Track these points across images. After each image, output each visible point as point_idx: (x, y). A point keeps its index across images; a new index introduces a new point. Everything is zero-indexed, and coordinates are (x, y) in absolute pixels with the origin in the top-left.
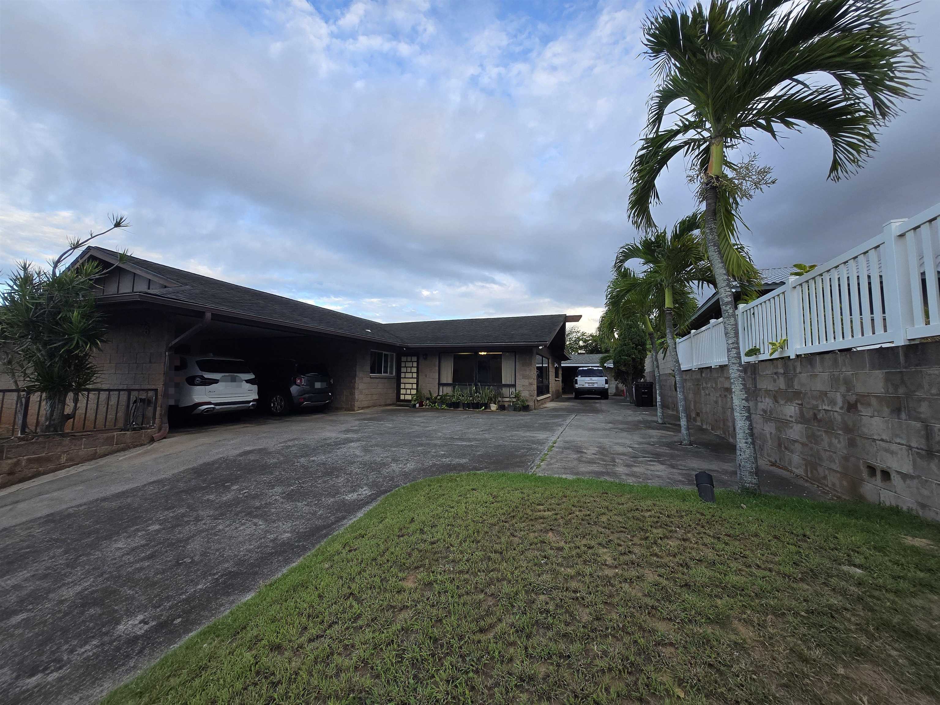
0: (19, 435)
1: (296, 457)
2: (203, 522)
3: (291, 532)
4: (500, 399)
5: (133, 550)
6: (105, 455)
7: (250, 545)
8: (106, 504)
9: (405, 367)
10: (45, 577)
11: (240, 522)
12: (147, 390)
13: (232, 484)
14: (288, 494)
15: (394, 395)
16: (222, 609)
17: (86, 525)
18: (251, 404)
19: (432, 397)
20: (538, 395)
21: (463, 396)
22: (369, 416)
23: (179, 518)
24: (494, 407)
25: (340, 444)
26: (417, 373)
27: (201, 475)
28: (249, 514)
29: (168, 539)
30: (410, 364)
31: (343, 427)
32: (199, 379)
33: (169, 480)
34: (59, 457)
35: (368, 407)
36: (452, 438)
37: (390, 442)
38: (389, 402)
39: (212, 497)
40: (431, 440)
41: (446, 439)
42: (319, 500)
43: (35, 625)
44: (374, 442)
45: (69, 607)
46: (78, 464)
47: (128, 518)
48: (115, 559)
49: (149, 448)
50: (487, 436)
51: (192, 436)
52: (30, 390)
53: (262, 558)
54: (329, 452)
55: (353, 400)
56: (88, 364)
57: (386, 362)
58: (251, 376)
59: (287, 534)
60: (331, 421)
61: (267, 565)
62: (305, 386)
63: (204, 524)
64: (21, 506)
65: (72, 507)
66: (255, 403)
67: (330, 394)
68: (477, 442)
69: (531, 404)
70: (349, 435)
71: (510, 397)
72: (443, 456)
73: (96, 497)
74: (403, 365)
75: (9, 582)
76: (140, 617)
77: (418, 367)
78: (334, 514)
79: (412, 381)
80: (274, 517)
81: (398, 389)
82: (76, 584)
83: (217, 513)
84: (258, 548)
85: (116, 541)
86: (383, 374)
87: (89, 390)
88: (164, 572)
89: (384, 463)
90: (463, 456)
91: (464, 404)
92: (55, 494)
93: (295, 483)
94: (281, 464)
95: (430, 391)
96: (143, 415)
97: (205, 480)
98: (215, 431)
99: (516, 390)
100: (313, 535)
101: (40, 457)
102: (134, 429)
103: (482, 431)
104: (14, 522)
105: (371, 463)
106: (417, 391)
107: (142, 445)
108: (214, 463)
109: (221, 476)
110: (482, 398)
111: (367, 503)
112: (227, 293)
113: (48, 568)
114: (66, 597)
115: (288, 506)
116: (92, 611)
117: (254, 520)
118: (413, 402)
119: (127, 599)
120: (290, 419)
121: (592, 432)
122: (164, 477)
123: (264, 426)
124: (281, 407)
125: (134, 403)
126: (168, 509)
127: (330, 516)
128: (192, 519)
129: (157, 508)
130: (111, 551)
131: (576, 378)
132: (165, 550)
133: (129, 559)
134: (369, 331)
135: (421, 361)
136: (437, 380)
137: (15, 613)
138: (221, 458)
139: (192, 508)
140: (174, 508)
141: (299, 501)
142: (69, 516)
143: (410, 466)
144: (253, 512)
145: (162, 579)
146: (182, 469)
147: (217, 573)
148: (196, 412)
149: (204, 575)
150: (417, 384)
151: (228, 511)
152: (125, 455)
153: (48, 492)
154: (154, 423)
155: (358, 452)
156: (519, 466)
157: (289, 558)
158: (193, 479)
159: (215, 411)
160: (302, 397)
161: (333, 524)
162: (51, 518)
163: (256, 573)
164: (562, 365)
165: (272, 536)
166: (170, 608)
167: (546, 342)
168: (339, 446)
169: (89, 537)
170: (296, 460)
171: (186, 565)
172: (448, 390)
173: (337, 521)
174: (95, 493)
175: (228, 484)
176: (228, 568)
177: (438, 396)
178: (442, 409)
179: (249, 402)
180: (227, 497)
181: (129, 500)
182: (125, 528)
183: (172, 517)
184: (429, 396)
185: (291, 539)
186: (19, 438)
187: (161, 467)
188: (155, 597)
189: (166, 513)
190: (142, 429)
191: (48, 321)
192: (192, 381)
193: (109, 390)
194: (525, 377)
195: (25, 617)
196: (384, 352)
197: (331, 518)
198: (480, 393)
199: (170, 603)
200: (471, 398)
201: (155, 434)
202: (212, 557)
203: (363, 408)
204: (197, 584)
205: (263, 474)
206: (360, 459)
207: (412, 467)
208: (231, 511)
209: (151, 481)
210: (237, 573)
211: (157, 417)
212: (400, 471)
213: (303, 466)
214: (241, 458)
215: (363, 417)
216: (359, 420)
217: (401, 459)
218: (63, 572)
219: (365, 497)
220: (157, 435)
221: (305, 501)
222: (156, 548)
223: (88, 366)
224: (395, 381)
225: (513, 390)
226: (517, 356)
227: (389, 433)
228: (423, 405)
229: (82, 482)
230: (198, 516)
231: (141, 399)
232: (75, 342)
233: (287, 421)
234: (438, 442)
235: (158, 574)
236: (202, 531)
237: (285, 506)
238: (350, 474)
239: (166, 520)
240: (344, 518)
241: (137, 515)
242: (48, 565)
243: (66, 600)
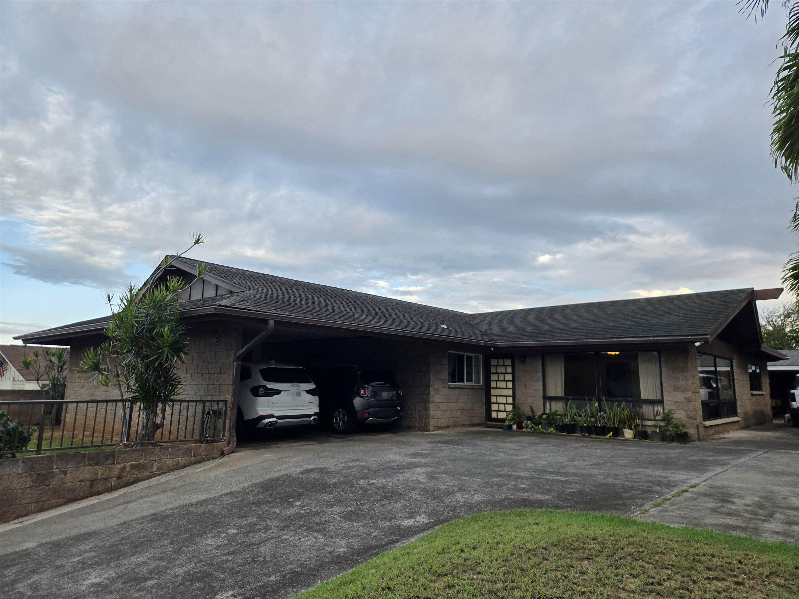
0: (125, 442)
1: (356, 478)
2: (272, 531)
3: (347, 547)
4: (638, 422)
5: (219, 546)
6: (185, 466)
7: (311, 554)
8: (192, 509)
9: (496, 373)
10: (161, 558)
11: (303, 534)
12: (218, 401)
13: (295, 501)
14: (346, 514)
15: (483, 412)
16: (289, 595)
17: (181, 524)
18: (312, 418)
19: (534, 416)
20: (706, 418)
21: (580, 416)
22: (446, 438)
23: (251, 526)
24: (628, 434)
25: (403, 468)
26: (513, 381)
27: (267, 490)
28: (309, 528)
29: (245, 542)
30: (502, 370)
31: (411, 450)
32: (261, 389)
33: (240, 492)
34: (152, 466)
35: (447, 427)
36: (545, 471)
37: (462, 471)
38: (475, 420)
39: (277, 511)
40: (514, 471)
41: (536, 471)
42: (374, 523)
43: (163, 588)
44: (443, 469)
45: (183, 580)
46: (165, 473)
47: (211, 522)
48: (207, 552)
49: (220, 461)
50: (594, 471)
51: (258, 451)
52: (133, 401)
53: (321, 565)
54: (390, 476)
55: (428, 416)
56: (174, 375)
57: (469, 366)
58: (312, 386)
59: (342, 549)
60: (399, 442)
61: (324, 570)
62: (370, 397)
63: (272, 533)
64: (131, 505)
65: (168, 510)
66: (316, 417)
67: (399, 408)
68: (576, 478)
69: (692, 431)
70: (416, 460)
71: (655, 420)
72: (524, 490)
73: (184, 502)
74: (493, 370)
75: (139, 559)
76: (231, 593)
77: (513, 374)
78: (388, 537)
79: (506, 392)
80: (332, 533)
81: (488, 403)
82: (183, 566)
83: (282, 524)
84: (318, 557)
85: (205, 538)
86: (466, 383)
87: (173, 401)
88: (244, 565)
89: (448, 492)
90: (548, 492)
91: (582, 427)
92: (153, 498)
93: (353, 505)
94: (341, 484)
95: (531, 408)
96: (215, 427)
97: (271, 495)
98: (277, 447)
99: (664, 409)
100: (366, 552)
101: (139, 464)
102: (207, 442)
103: (592, 465)
104: (130, 518)
105: (434, 491)
106: (514, 407)
107: (214, 458)
108: (277, 479)
109: (285, 492)
110: (609, 419)
111: (423, 530)
112: (288, 292)
113: (162, 553)
114: (179, 573)
115: (346, 525)
116: (197, 584)
117: (315, 534)
118: (507, 423)
119: (220, 580)
120: (353, 438)
121: (771, 478)
122: (235, 489)
123: (324, 445)
124: (344, 422)
125: (207, 415)
126: (242, 517)
127: (384, 538)
128: (261, 527)
129: (233, 516)
130: (204, 546)
131: (793, 391)
132: (243, 549)
133: (217, 553)
134: (445, 327)
135: (518, 365)
136: (542, 391)
137: (147, 579)
138: (285, 474)
139: (262, 519)
140: (246, 517)
141: (356, 522)
142: (167, 516)
143: (478, 498)
144: (314, 527)
145: (243, 569)
146: (250, 483)
147: (284, 571)
148: (260, 425)
149: (274, 571)
150: (514, 396)
151: (292, 524)
152: (200, 468)
153: (147, 497)
154: (224, 436)
155: (421, 479)
156: (615, 509)
157: (344, 568)
158: (260, 493)
159: (277, 425)
160: (367, 411)
161: (386, 545)
162: (154, 517)
163: (315, 575)
164: (769, 368)
165: (330, 549)
166: (251, 589)
167: (707, 335)
168: (402, 471)
169: (185, 533)
170: (355, 482)
171: (260, 563)
172: (558, 407)
173: (391, 543)
174: (183, 500)
175: (291, 500)
176: (293, 568)
177: (543, 414)
178: (550, 433)
179: (310, 416)
180: (291, 512)
181: (210, 507)
182: (211, 530)
183: (246, 524)
184: (530, 414)
185: (346, 553)
186: (125, 445)
187: (233, 481)
188: (240, 581)
189: (240, 520)
190: (213, 441)
191: (146, 336)
192: (256, 392)
193: (189, 401)
194: (677, 389)
195: (156, 582)
196: (466, 354)
197: (385, 540)
198: (605, 412)
199: (251, 586)
200: (593, 420)
201: (225, 447)
202: (280, 559)
203: (440, 428)
204: (269, 576)
205: (323, 493)
206: (422, 486)
207: (480, 499)
208: (294, 525)
209: (225, 492)
210: (300, 573)
211: (226, 429)
212: (465, 502)
213: (361, 488)
214: (303, 476)
215: (438, 440)
216: (432, 442)
217: (469, 489)
218: (172, 557)
219: (421, 525)
220: (226, 448)
221: (362, 522)
222: (236, 547)
223: (173, 377)
224: (483, 392)
225: (660, 409)
226: (662, 359)
227: (464, 460)
228: (522, 428)
229: (172, 489)
230: (267, 525)
231: (213, 410)
232: (166, 355)
233: (351, 440)
234: (523, 474)
235: (240, 566)
236: (272, 538)
237: (343, 525)
238: (409, 500)
239: (241, 527)
240: (397, 541)
241: (218, 520)
242: (162, 551)
243: (178, 575)
